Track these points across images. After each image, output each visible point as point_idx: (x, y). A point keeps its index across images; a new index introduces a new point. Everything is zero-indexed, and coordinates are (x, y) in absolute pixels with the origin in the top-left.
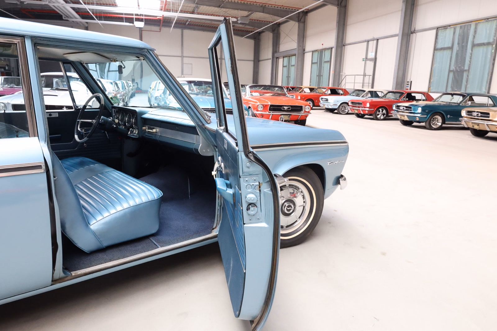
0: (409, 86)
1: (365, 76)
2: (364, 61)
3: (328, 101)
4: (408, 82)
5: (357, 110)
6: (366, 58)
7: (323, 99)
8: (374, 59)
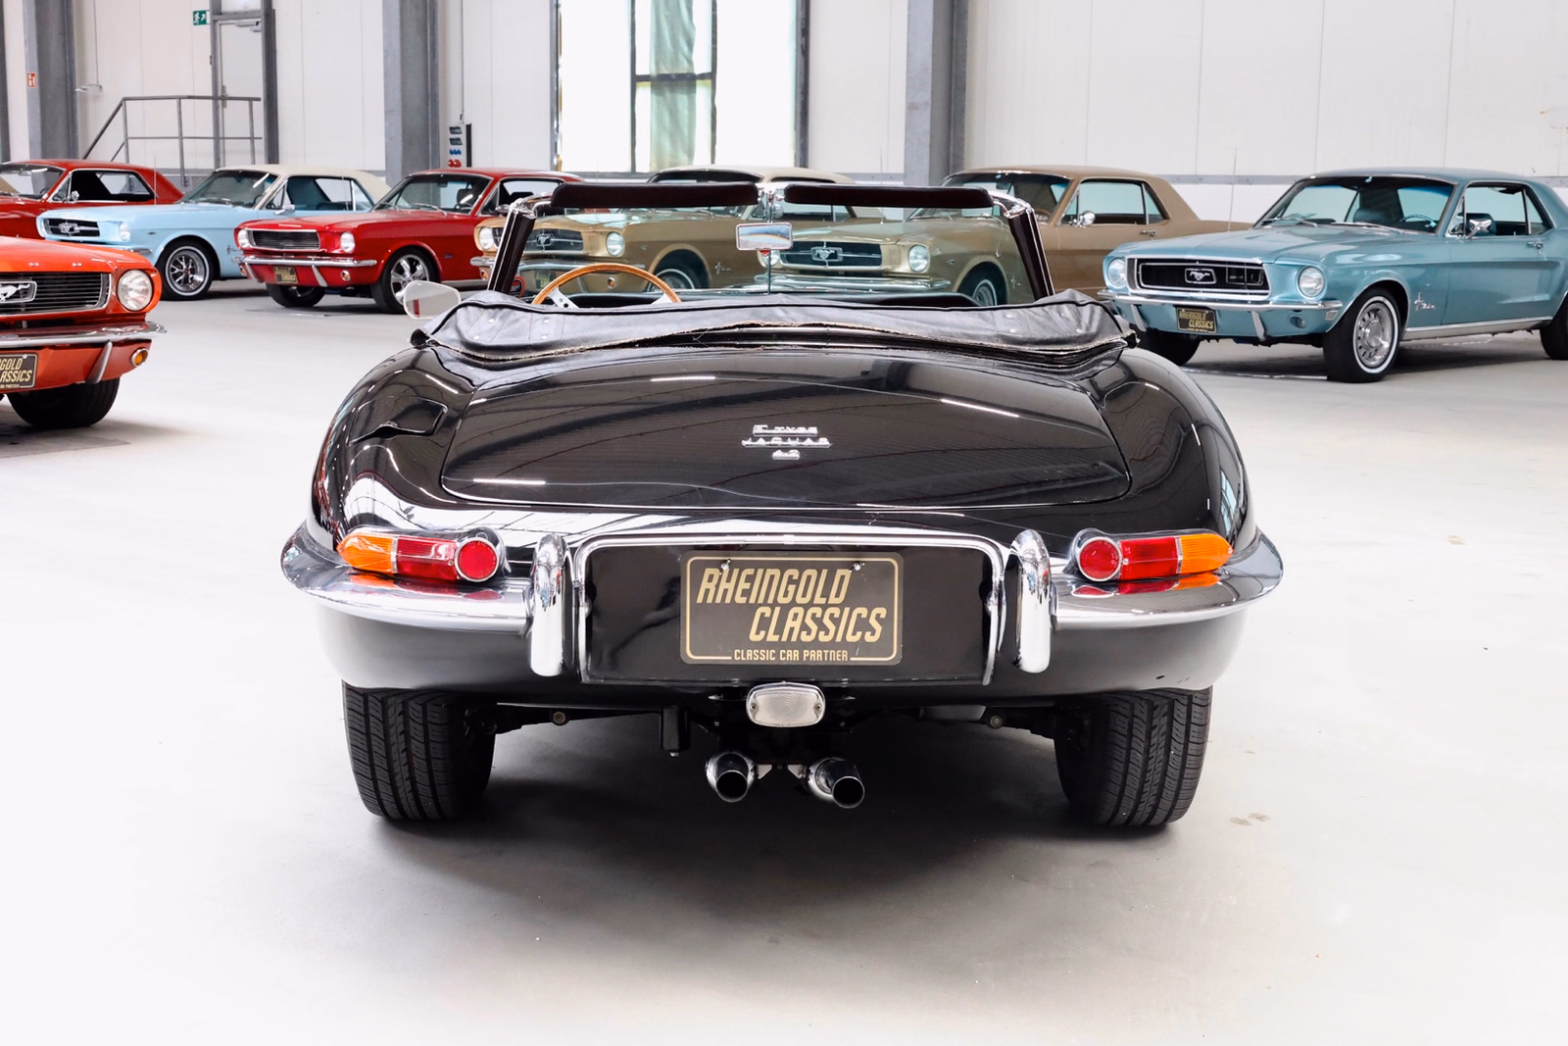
0: (463, 148)
1: (224, 106)
2: (204, 22)
3: (97, 233)
4: (453, 130)
5: (292, 273)
6: (217, 11)
7: (65, 228)
8: (262, 14)
